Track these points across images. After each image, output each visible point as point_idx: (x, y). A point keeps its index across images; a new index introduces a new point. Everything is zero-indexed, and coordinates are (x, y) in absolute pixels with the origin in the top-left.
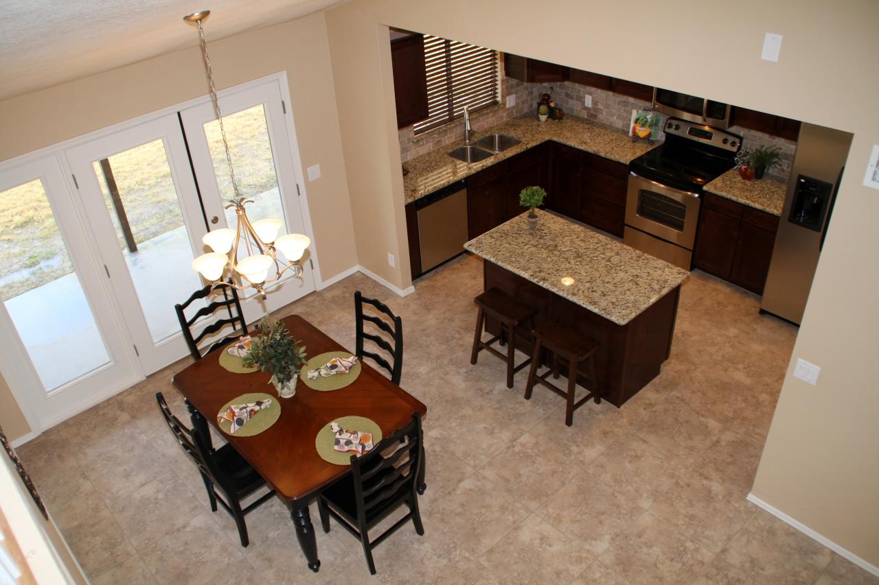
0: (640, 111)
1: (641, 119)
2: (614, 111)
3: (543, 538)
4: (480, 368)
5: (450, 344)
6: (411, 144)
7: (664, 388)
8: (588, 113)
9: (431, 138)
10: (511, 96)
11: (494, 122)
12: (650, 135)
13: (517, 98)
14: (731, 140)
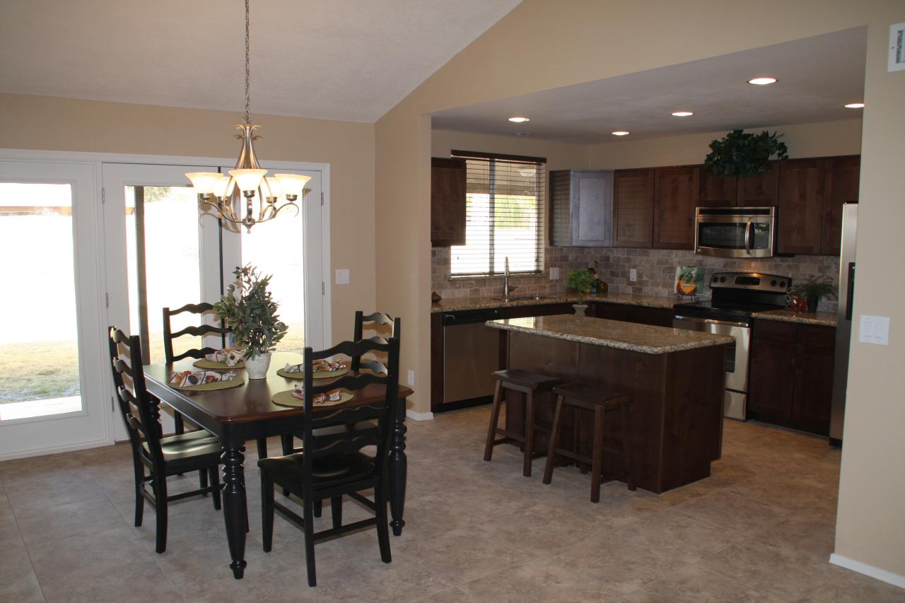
0: (684, 268)
1: (685, 275)
2: (659, 280)
3: (548, 577)
4: (494, 463)
6: (447, 282)
8: (633, 288)
9: (468, 283)
10: (555, 269)
11: (536, 290)
12: (695, 291)
13: (561, 273)
14: (779, 281)
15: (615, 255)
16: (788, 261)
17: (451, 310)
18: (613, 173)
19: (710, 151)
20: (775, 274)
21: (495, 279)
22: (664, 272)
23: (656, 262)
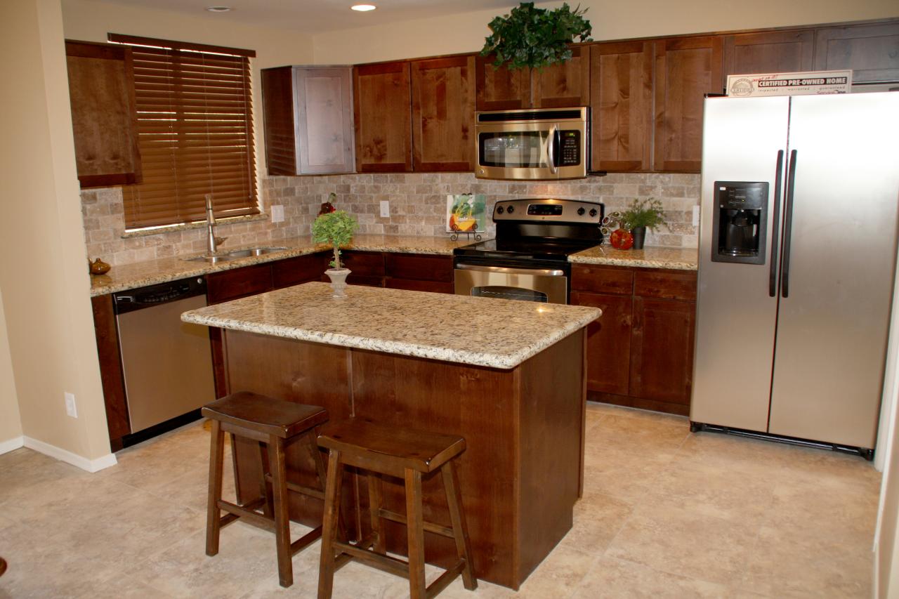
0: (457, 196)
1: (459, 206)
2: (420, 214)
4: (226, 560)
5: (169, 528)
6: (120, 240)
7: (589, 546)
8: (385, 226)
9: (154, 238)
10: (277, 207)
11: (255, 238)
12: (474, 226)
13: (286, 211)
14: (588, 209)
15: (357, 183)
16: (597, 182)
17: (125, 288)
18: (351, 70)
19: (490, 33)
20: (580, 199)
21: (194, 228)
22: (427, 203)
23: (415, 190)
